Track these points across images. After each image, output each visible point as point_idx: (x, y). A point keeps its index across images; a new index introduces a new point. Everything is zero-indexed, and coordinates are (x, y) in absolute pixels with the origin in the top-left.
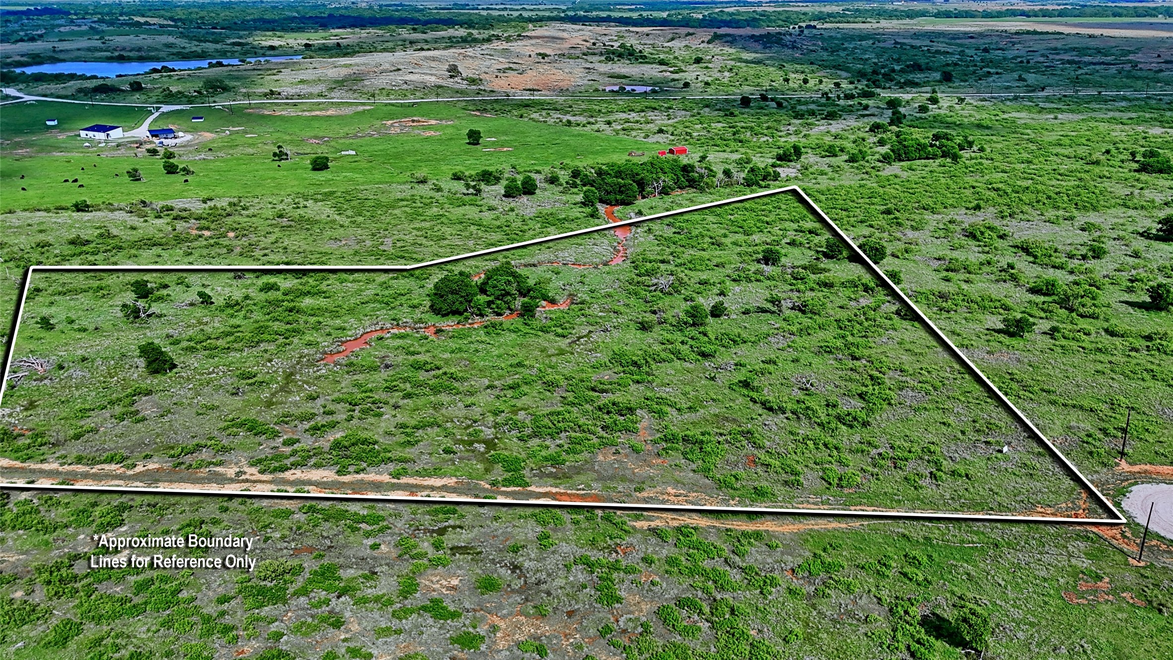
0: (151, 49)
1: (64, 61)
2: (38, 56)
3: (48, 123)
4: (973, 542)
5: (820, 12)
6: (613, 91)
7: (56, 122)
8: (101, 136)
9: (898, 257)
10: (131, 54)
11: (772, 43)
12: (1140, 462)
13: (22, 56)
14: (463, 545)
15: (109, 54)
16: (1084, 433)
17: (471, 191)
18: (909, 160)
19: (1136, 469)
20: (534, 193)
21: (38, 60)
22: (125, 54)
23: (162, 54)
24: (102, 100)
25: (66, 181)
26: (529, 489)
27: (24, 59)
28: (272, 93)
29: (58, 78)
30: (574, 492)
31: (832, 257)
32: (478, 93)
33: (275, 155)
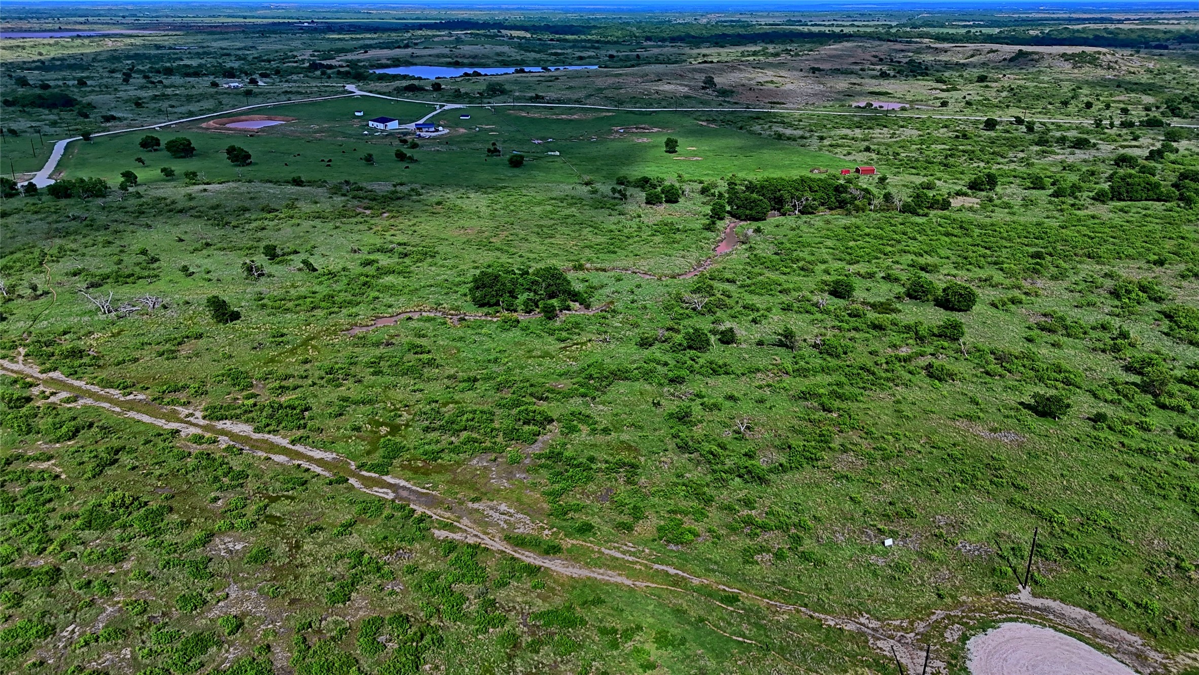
0: (485, 56)
1: (415, 64)
2: (398, 60)
3: (357, 114)
4: (744, 636)
5: (1188, 31)
6: (859, 107)
7: (362, 114)
8: (381, 126)
9: (997, 307)
10: (466, 61)
11: (1085, 62)
12: (1050, 596)
13: (388, 59)
14: (278, 515)
15: (449, 60)
16: (1010, 545)
17: (617, 195)
18: (1131, 200)
19: (1038, 602)
20: (677, 202)
21: (397, 63)
22: (460, 60)
23: (490, 61)
24: (408, 98)
25: (323, 161)
26: (385, 478)
27: (389, 62)
28: (537, 97)
29: (395, 77)
30: (418, 489)
31: (916, 298)
32: (720, 105)
33: (489, 150)
